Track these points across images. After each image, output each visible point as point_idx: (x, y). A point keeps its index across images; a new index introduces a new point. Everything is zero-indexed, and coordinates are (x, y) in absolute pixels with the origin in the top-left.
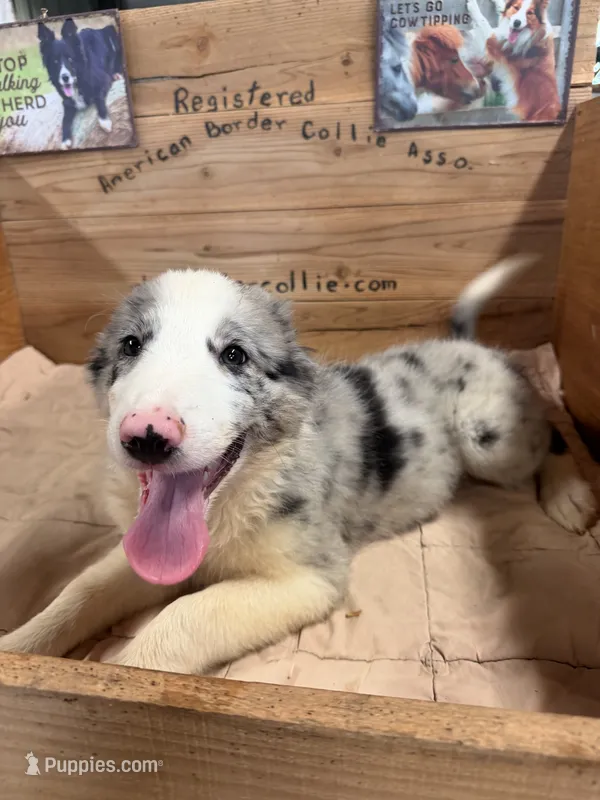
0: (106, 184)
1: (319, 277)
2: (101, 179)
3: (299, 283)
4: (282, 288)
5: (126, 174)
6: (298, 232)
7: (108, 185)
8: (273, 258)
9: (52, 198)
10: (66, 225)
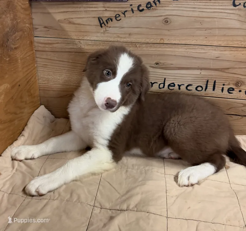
0: (102, 23)
1: (224, 85)
2: (99, 19)
3: (210, 87)
4: (199, 89)
5: (116, 17)
6: (217, 59)
7: (103, 23)
8: (197, 72)
9: (67, 27)
10: (74, 43)
